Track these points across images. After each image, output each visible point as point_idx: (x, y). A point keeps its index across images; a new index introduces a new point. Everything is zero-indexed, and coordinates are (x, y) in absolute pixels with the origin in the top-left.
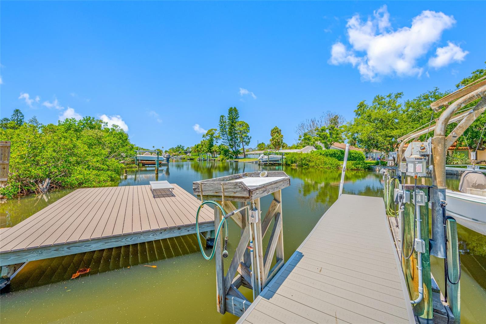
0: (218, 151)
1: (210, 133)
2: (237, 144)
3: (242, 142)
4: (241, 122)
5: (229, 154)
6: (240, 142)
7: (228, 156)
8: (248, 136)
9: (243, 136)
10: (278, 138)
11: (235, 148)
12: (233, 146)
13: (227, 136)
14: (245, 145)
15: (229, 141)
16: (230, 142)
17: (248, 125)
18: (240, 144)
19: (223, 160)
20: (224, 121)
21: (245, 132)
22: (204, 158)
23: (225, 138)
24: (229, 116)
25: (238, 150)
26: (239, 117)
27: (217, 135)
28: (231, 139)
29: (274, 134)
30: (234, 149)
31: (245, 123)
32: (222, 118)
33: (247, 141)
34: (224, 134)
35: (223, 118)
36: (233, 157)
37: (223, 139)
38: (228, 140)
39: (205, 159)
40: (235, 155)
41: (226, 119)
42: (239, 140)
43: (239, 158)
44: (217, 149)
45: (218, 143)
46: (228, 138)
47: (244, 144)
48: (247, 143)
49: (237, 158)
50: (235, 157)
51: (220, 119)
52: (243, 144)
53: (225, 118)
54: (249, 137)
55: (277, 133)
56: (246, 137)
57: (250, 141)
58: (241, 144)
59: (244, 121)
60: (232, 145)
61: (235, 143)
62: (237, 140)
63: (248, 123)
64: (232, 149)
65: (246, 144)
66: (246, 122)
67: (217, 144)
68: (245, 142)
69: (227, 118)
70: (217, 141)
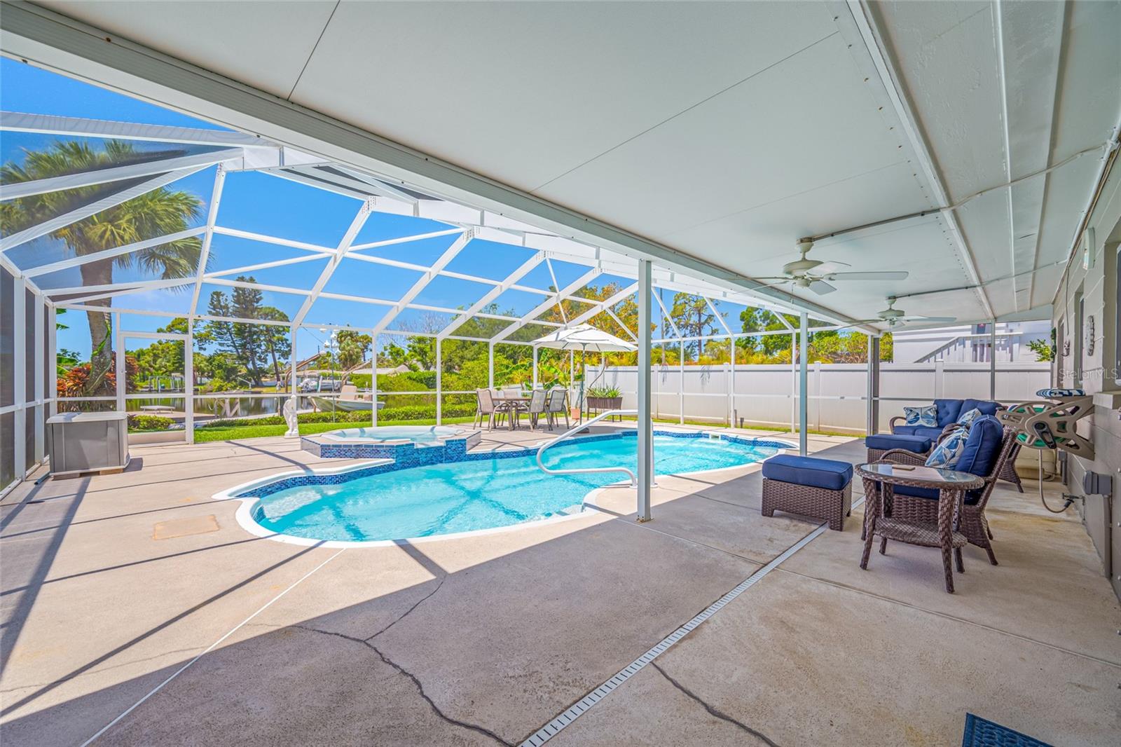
0: (205, 368)
1: (180, 326)
2: (260, 357)
3: (273, 351)
4: (269, 308)
5: (237, 376)
6: (266, 351)
7: (236, 381)
8: (287, 340)
9: (275, 339)
10: (349, 348)
11: (254, 364)
12: (248, 361)
13: (232, 339)
14: (279, 358)
15: (237, 349)
16: (240, 351)
17: (285, 315)
18: (267, 355)
19: (222, 390)
20: (222, 304)
21: (278, 332)
22: (163, 387)
23: (226, 342)
24: (236, 294)
25: (260, 368)
26: (261, 298)
27: (203, 332)
28: (243, 346)
29: (343, 338)
30: (250, 366)
31: (278, 312)
32: (215, 296)
33: (284, 349)
34: (222, 334)
35: (218, 297)
36: (248, 385)
37: (220, 344)
38: (235, 347)
39: (166, 389)
40: (254, 380)
41: (226, 300)
42: (263, 348)
43: (263, 386)
44: (202, 365)
45: (205, 349)
46: (233, 342)
47: (277, 355)
48: (285, 355)
49: (258, 384)
50: (254, 384)
51: (212, 299)
52: (274, 356)
53: (225, 297)
54: (288, 342)
55: (349, 337)
56: (282, 341)
57: (290, 350)
58: (270, 355)
59: (277, 308)
60: (245, 358)
61: (253, 353)
62: (259, 346)
63: (285, 313)
64: (247, 367)
65: (283, 355)
66: (281, 311)
67: (202, 352)
68: (278, 351)
69: (231, 298)
70: (203, 347)
